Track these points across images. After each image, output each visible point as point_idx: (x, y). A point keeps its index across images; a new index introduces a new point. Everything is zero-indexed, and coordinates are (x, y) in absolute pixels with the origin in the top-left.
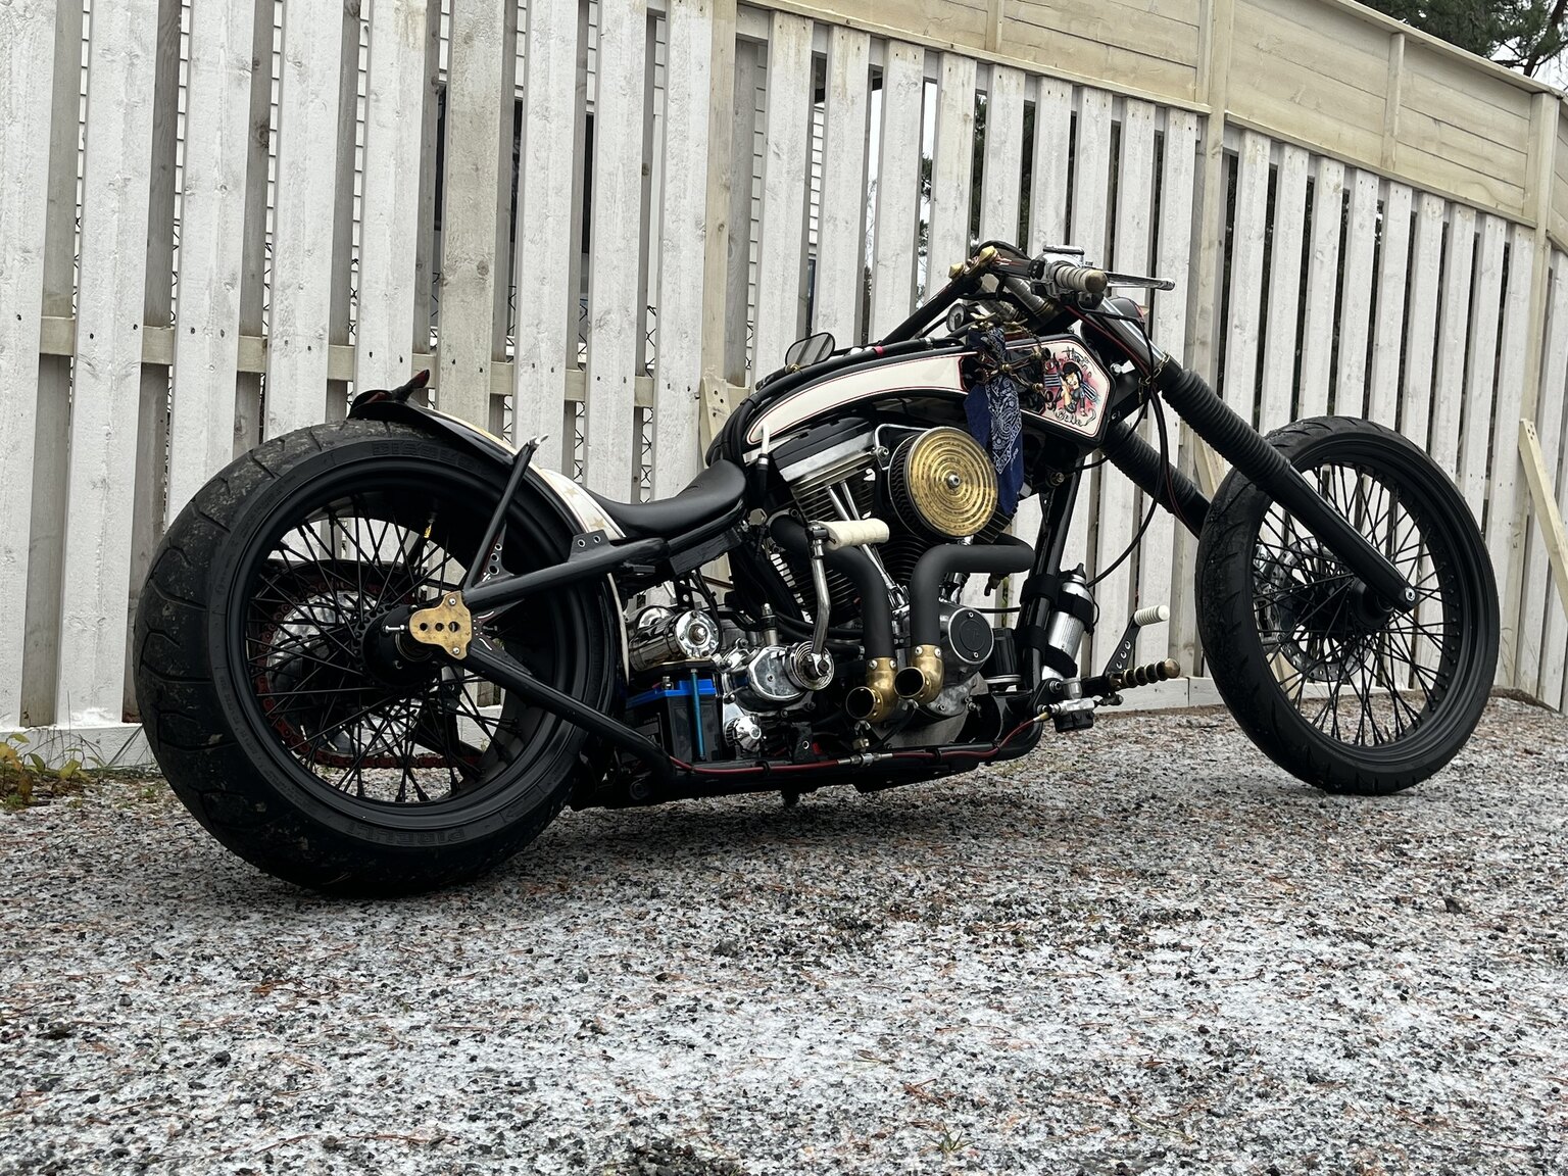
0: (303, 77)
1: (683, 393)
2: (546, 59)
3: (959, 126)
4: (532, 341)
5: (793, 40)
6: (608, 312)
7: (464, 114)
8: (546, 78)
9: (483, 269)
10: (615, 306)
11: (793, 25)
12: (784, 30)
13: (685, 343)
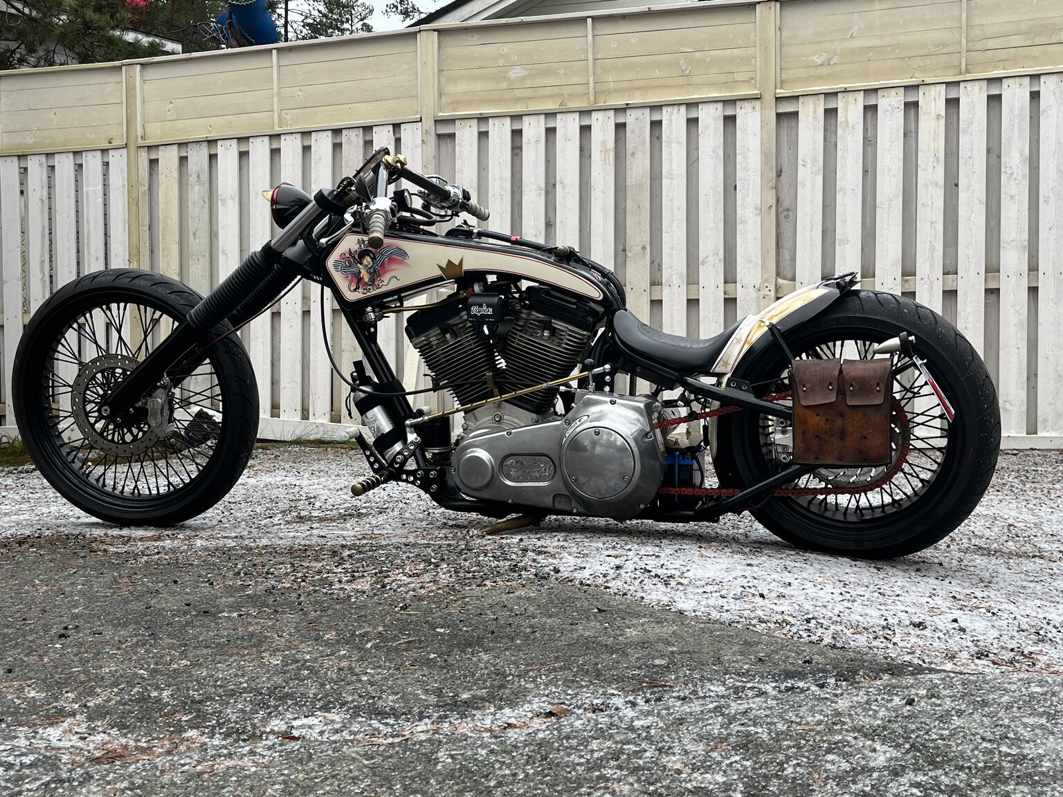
0: (563, 188)
1: (751, 289)
2: (671, 153)
3: (934, 123)
4: (668, 275)
5: (811, 108)
6: (707, 257)
7: (633, 186)
8: (671, 162)
9: (644, 248)
10: (711, 254)
11: (811, 100)
12: (805, 104)
13: (751, 265)
